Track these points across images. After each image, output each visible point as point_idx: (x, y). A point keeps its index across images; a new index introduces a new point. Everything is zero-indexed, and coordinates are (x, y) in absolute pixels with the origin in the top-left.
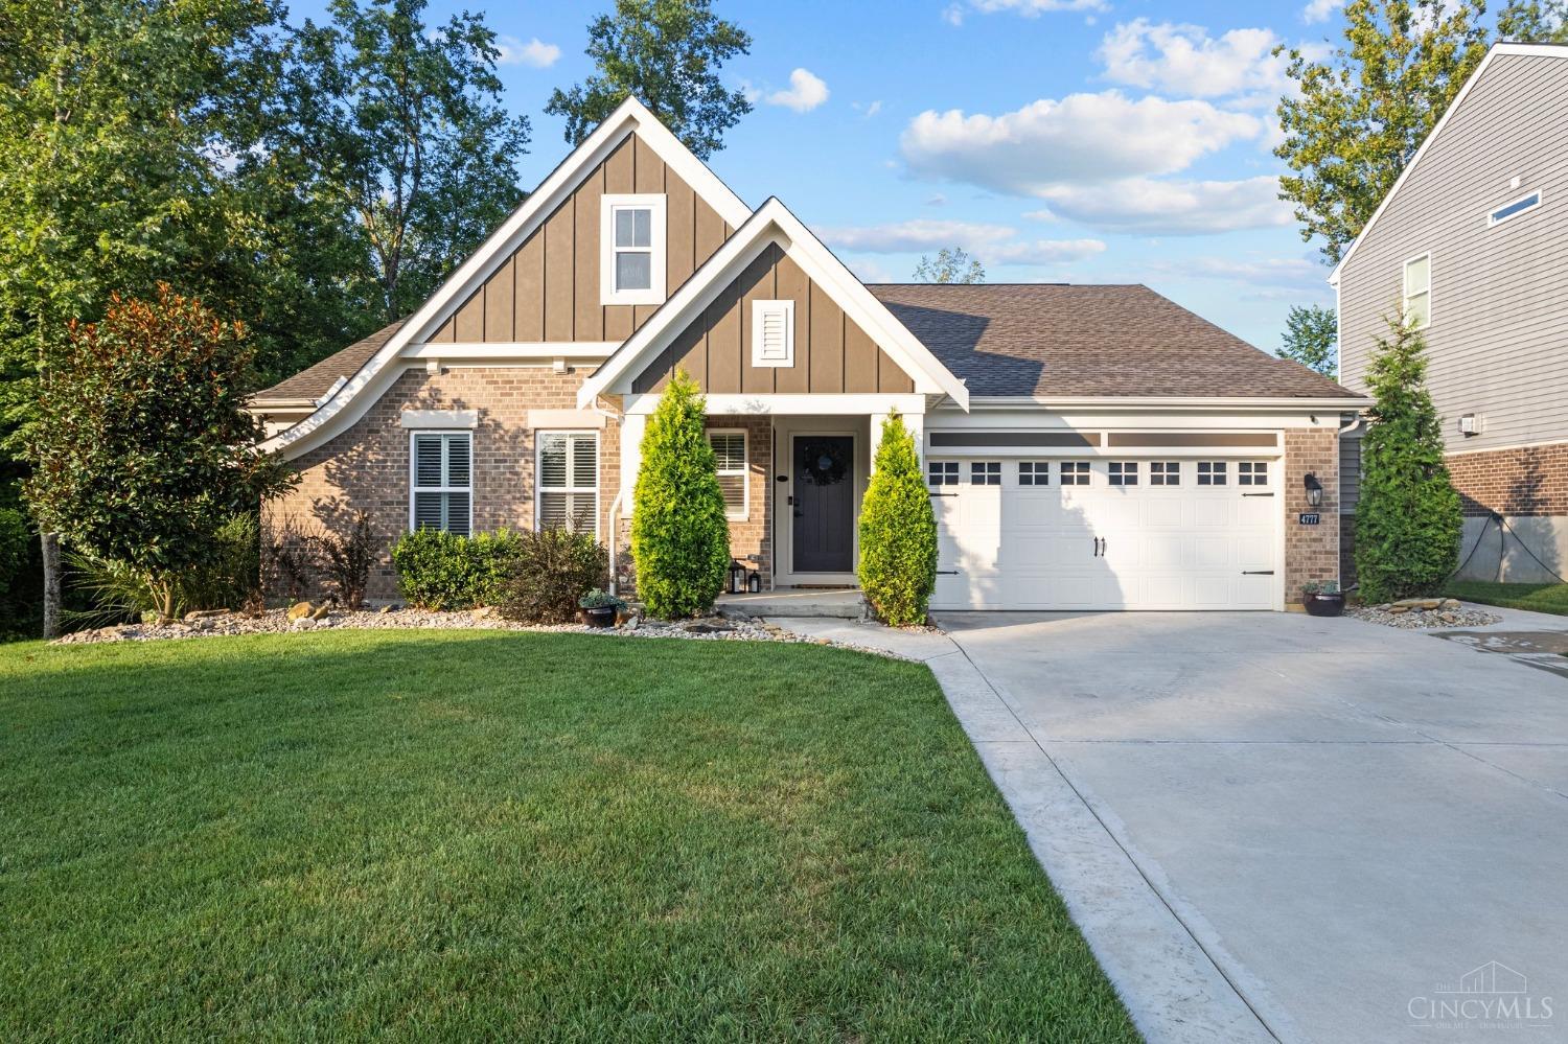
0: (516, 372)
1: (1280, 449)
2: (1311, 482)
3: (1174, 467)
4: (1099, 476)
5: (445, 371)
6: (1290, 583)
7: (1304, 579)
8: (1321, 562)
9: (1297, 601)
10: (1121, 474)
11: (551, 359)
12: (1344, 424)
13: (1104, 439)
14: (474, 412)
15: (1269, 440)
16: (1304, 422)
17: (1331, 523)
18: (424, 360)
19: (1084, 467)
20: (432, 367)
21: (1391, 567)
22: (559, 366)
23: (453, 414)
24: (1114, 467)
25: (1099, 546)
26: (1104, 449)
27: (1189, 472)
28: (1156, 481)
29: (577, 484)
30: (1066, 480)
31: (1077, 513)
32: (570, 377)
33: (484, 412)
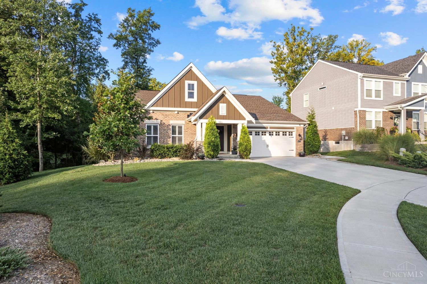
0: (168, 113)
1: (295, 130)
2: (300, 135)
3: (279, 133)
4: (267, 134)
5: (153, 112)
6: (297, 152)
7: (299, 151)
8: (301, 149)
9: (298, 155)
10: (271, 134)
11: (175, 111)
12: (304, 126)
13: (269, 128)
14: (159, 121)
15: (293, 128)
16: (299, 125)
17: (302, 141)
18: (150, 110)
19: (265, 132)
20: (151, 112)
21: (311, 149)
22: (177, 112)
23: (155, 121)
24: (270, 133)
25: (267, 146)
26: (269, 130)
27: (281, 133)
28: (276, 135)
29: (178, 135)
30: (262, 135)
31: (264, 141)
32: (178, 114)
33: (161, 121)
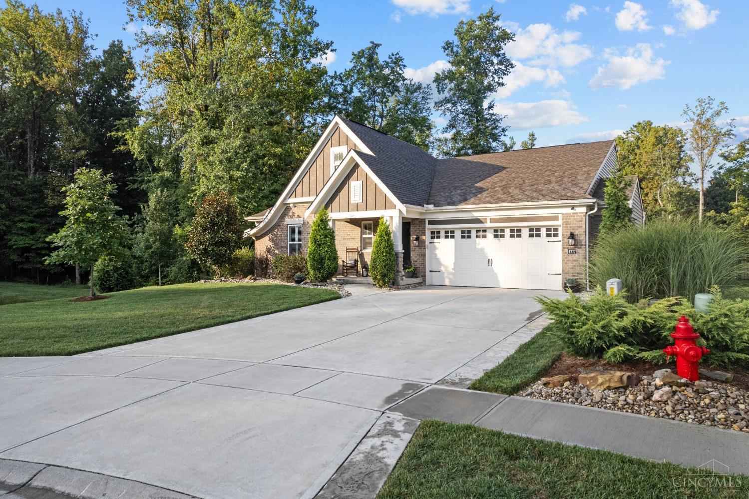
1: (561, 222)
2: (572, 236)
3: (519, 231)
4: (490, 235)
5: (295, 206)
6: (564, 278)
7: (570, 277)
8: (577, 271)
9: (567, 286)
10: (498, 234)
12: (589, 210)
13: (488, 221)
15: (555, 218)
16: (569, 210)
17: (582, 251)
18: (289, 204)
19: (485, 231)
20: (291, 205)
23: (297, 219)
24: (496, 231)
25: (490, 262)
26: (488, 225)
27: (525, 232)
28: (512, 236)
30: (477, 237)
31: (482, 250)
33: (304, 219)
